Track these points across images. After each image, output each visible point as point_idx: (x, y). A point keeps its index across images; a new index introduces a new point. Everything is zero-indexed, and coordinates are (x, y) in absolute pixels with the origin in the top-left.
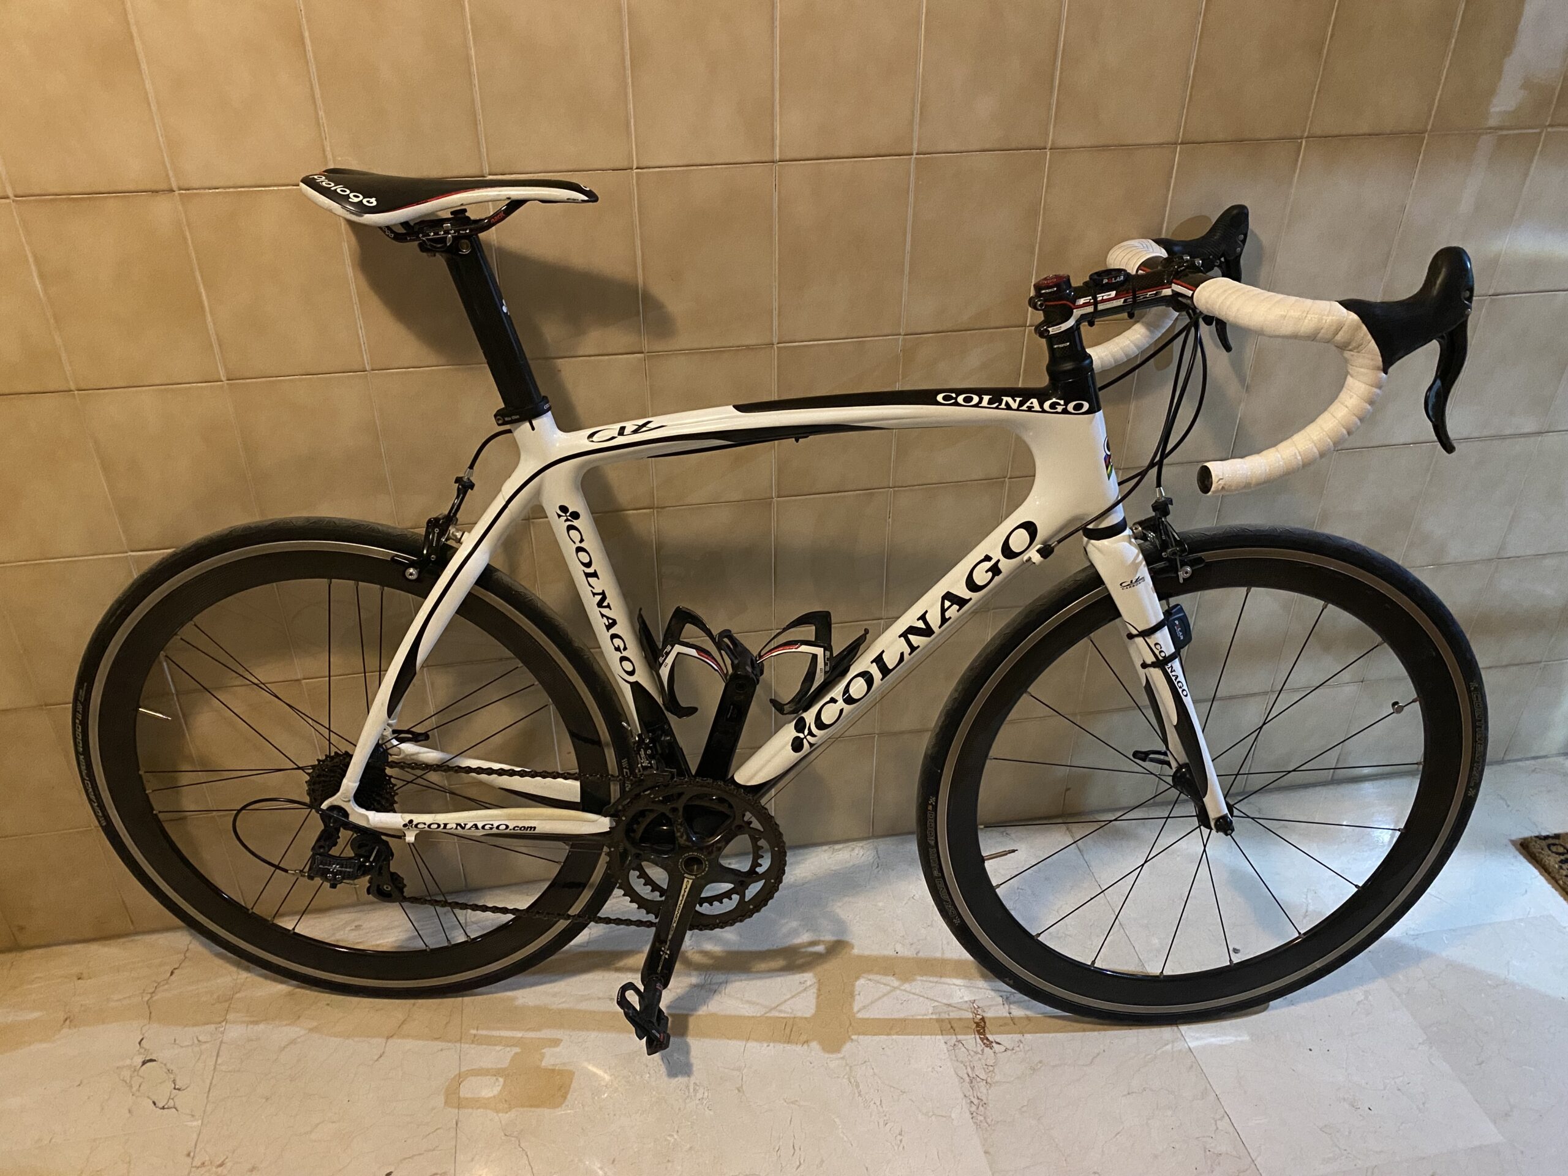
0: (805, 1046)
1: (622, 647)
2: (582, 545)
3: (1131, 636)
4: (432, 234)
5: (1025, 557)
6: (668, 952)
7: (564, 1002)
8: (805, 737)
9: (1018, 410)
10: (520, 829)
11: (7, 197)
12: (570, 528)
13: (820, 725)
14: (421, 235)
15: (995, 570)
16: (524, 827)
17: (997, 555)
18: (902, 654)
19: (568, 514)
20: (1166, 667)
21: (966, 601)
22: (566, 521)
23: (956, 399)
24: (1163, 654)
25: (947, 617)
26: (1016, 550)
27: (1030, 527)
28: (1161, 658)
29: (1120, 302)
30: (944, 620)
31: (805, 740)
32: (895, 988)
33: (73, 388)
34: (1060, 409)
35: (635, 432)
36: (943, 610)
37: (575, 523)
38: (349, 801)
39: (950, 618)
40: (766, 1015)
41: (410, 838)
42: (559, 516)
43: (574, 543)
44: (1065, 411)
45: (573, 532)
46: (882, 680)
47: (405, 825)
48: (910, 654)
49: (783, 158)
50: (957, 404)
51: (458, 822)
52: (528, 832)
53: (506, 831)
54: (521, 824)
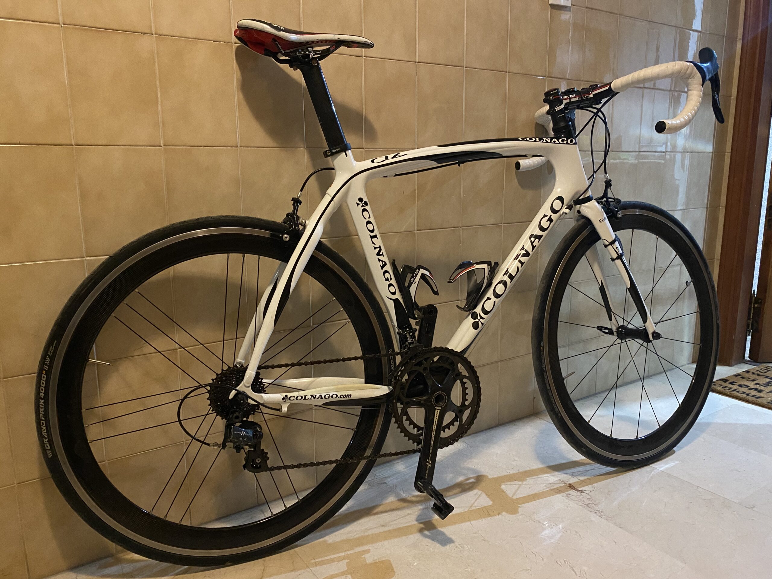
0: (500, 516)
1: (389, 278)
2: (370, 220)
3: (606, 246)
4: (303, 53)
5: (561, 212)
6: (430, 462)
7: (356, 535)
8: (479, 320)
9: (550, 143)
10: (344, 397)
12: (364, 210)
13: (486, 312)
14: (297, 53)
15: (550, 220)
16: (345, 395)
17: (549, 213)
18: (518, 267)
19: (363, 203)
20: (621, 259)
21: (541, 237)
22: (362, 207)
23: (526, 139)
24: (620, 252)
25: (534, 246)
26: (557, 209)
27: (560, 199)
28: (620, 254)
29: (577, 99)
30: (533, 247)
31: (479, 322)
32: (521, 484)
34: (565, 142)
35: (393, 157)
36: (532, 243)
37: (366, 207)
38: (249, 387)
39: (536, 246)
40: (470, 510)
41: (285, 409)
42: (358, 204)
43: (366, 219)
44: (567, 143)
45: (365, 213)
46: (511, 282)
47: (283, 399)
48: (521, 267)
49: (420, 61)
50: (527, 141)
51: (312, 394)
52: (348, 399)
53: (337, 399)
54: (344, 393)
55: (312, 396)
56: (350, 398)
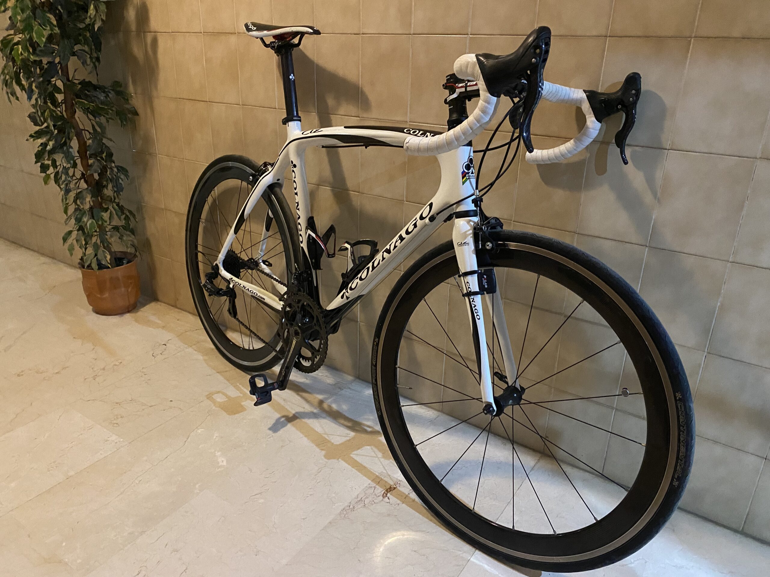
0: (320, 451)
1: (301, 229)
2: (296, 179)
3: (460, 276)
6: (284, 372)
10: (260, 298)
11: (201, 33)
13: (351, 289)
15: (415, 224)
16: (262, 297)
17: (418, 218)
18: (379, 260)
19: (293, 165)
20: (470, 298)
21: (403, 239)
22: (292, 168)
23: (410, 131)
24: (470, 290)
26: (424, 216)
27: (431, 207)
30: (395, 246)
31: (346, 293)
33: (208, 101)
35: (314, 132)
36: (396, 242)
37: (295, 169)
38: (220, 263)
39: (397, 246)
40: (322, 434)
41: (231, 286)
42: (291, 165)
43: (293, 178)
45: (293, 173)
46: (372, 271)
47: (231, 280)
48: (382, 260)
50: (410, 134)
52: (262, 300)
53: (257, 296)
54: (261, 295)
55: (244, 286)
56: (263, 300)
